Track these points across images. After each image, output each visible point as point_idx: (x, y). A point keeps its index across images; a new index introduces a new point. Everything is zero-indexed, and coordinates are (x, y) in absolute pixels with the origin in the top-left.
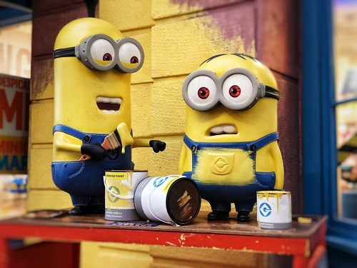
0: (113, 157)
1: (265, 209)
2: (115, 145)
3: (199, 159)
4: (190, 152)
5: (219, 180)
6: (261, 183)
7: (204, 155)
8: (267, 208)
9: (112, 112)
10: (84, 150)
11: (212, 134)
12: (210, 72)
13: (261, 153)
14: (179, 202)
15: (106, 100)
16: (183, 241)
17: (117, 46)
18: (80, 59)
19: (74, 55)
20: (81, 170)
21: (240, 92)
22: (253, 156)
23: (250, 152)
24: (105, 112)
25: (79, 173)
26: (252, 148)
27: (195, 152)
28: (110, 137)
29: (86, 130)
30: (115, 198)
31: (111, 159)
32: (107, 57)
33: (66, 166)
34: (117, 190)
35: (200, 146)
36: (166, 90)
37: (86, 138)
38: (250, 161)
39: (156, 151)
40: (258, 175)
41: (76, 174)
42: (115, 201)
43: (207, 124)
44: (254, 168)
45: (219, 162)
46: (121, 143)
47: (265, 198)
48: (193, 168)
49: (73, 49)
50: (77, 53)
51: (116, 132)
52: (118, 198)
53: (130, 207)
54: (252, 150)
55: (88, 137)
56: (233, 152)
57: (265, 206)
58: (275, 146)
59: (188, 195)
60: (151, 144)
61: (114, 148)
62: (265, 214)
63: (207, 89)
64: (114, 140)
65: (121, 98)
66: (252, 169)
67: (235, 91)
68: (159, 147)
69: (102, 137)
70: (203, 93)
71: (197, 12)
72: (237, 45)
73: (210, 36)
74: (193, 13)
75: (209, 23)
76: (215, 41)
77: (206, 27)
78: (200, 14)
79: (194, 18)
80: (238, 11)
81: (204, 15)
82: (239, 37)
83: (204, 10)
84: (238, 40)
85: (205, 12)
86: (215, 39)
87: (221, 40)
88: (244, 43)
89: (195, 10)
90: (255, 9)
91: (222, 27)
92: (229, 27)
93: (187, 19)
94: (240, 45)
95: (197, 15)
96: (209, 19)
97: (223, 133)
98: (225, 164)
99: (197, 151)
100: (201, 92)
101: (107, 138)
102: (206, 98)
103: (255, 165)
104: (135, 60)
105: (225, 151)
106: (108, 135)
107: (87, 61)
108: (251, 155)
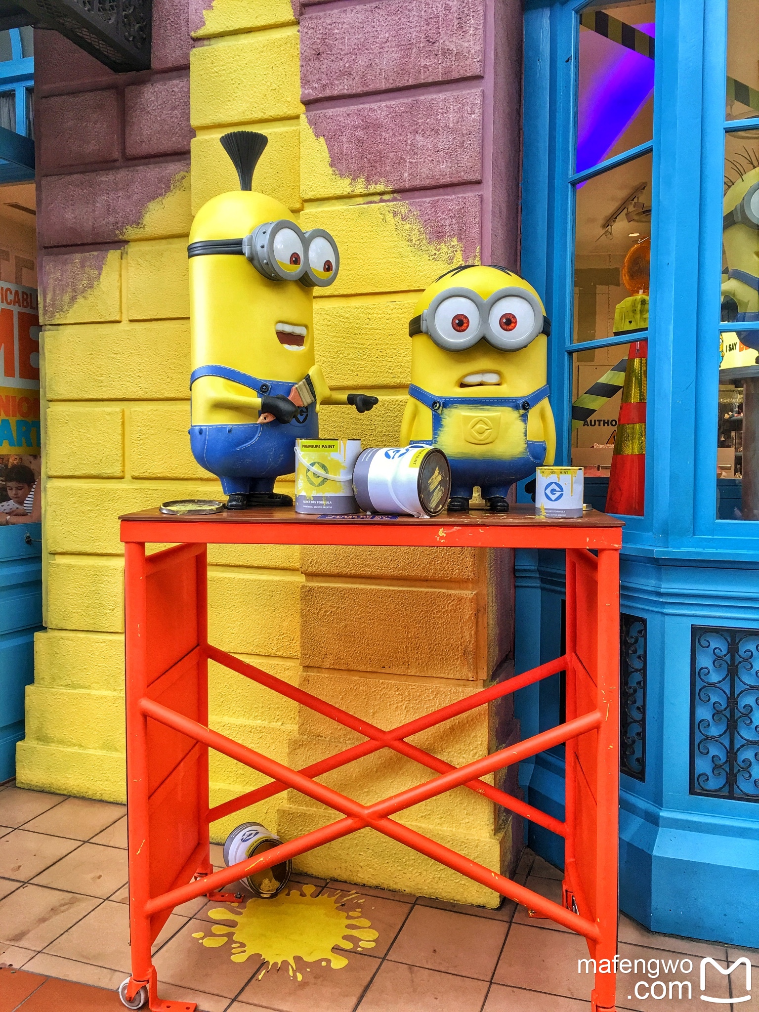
0: (301, 418)
1: (553, 491)
7: (451, 416)
8: (558, 489)
10: (266, 408)
11: (463, 385)
14: (430, 484)
15: (288, 329)
16: (442, 538)
17: (306, 242)
18: (251, 260)
19: (241, 253)
20: (256, 438)
21: (516, 322)
25: (253, 441)
26: (523, 406)
27: (439, 411)
30: (320, 479)
31: (299, 421)
32: (295, 259)
33: (230, 431)
34: (324, 467)
36: (329, 318)
38: (522, 424)
39: (360, 410)
41: (248, 444)
42: (320, 485)
43: (459, 370)
45: (478, 426)
46: (315, 397)
47: (555, 476)
49: (239, 243)
50: (246, 249)
51: (308, 379)
52: (325, 479)
57: (554, 486)
59: (439, 474)
60: (351, 400)
62: (553, 497)
64: (305, 390)
65: (306, 326)
66: (523, 435)
67: (508, 322)
68: (365, 404)
70: (460, 323)
71: (381, 194)
72: (452, 252)
73: (404, 234)
74: (374, 194)
75: (403, 214)
76: (414, 242)
77: (398, 218)
78: (386, 197)
79: (376, 203)
80: (453, 197)
81: (394, 199)
82: (455, 239)
83: (393, 192)
84: (453, 244)
85: (395, 195)
86: (414, 240)
87: (424, 241)
88: (463, 249)
89: (378, 191)
90: (481, 197)
91: (425, 221)
92: (438, 222)
93: (364, 204)
94: (456, 251)
95: (381, 198)
96: (402, 207)
97: (481, 384)
98: (488, 428)
99: (442, 411)
100: (457, 321)
101: (296, 388)
102: (464, 330)
103: (526, 431)
104: (329, 266)
105: (488, 410)
106: (296, 384)
107: (267, 264)
108: (522, 416)
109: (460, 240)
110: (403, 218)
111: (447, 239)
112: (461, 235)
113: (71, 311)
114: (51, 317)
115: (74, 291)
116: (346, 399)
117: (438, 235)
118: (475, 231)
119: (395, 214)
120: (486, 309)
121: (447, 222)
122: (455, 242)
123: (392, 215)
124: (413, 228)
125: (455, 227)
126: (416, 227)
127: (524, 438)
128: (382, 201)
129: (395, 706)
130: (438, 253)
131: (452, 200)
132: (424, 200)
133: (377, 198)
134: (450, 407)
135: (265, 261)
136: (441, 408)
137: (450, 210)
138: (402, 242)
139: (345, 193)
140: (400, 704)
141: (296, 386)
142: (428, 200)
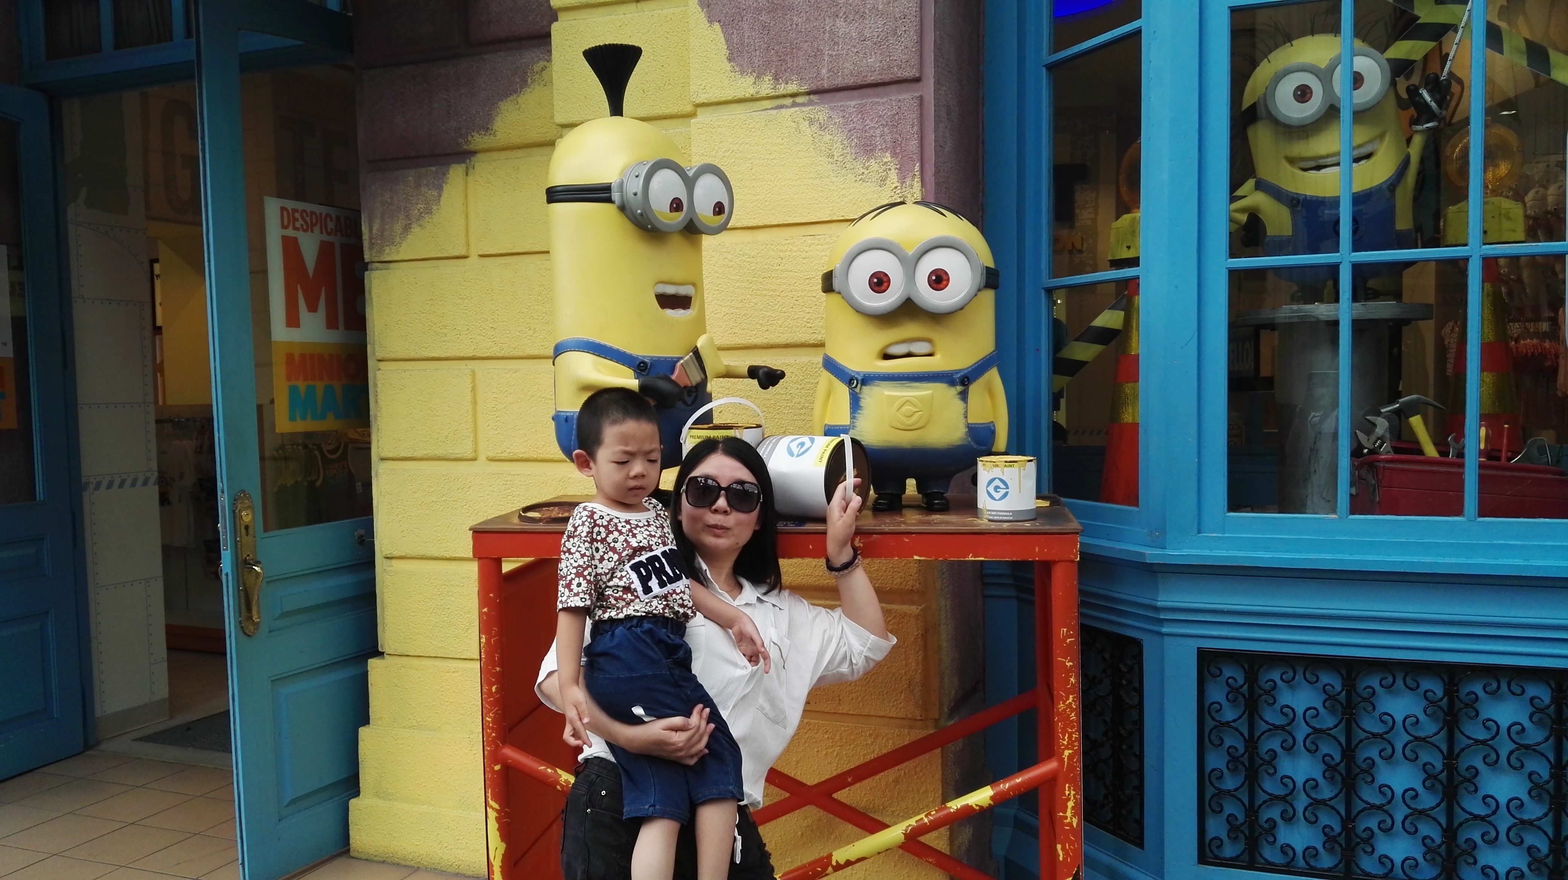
0: (690, 400)
1: (997, 488)
2: (695, 377)
3: (863, 403)
5: (904, 439)
6: (977, 443)
7: (871, 395)
8: (1002, 486)
9: (680, 312)
10: (644, 389)
11: (887, 357)
12: (891, 243)
13: (975, 389)
15: (670, 290)
17: (690, 183)
18: (622, 208)
19: (609, 200)
21: (948, 280)
22: (964, 396)
23: (959, 388)
24: (669, 312)
26: (964, 381)
27: (857, 390)
28: (686, 362)
29: (641, 350)
31: (685, 403)
32: (676, 205)
35: (867, 380)
37: (640, 367)
38: (959, 404)
39: (764, 385)
40: (973, 430)
43: (883, 338)
44: (966, 417)
45: (905, 408)
46: (705, 371)
47: (998, 469)
48: (853, 417)
49: (607, 188)
50: (616, 196)
51: (696, 353)
54: (963, 383)
55: (643, 362)
56: (928, 389)
57: (997, 483)
58: (993, 375)
60: (753, 372)
61: (694, 383)
62: (997, 496)
63: (886, 275)
64: (692, 366)
65: (693, 284)
66: (962, 418)
67: (939, 280)
68: (768, 378)
69: (671, 364)
70: (879, 282)
71: (794, 95)
72: (884, 171)
73: (823, 148)
74: (784, 96)
75: (822, 121)
76: (836, 158)
77: (815, 128)
78: (799, 100)
79: (787, 107)
80: (885, 99)
81: (810, 103)
82: (888, 154)
83: (809, 93)
84: (885, 160)
85: (812, 97)
86: (836, 155)
87: (849, 157)
88: (898, 167)
89: (789, 92)
90: (921, 98)
91: (850, 131)
92: (866, 131)
93: (772, 109)
94: (890, 169)
95: (793, 101)
96: (821, 111)
97: (909, 355)
98: (916, 410)
99: (861, 389)
100: (875, 280)
101: (682, 365)
102: (884, 291)
103: (966, 412)
104: (720, 209)
105: (916, 388)
106: (681, 358)
107: (641, 214)
108: (961, 393)
109: (894, 155)
110: (822, 127)
111: (878, 154)
112: (896, 148)
113: (404, 245)
114: (381, 251)
115: (408, 217)
116: (745, 371)
117: (867, 149)
118: (914, 144)
119: (811, 122)
120: (911, 264)
121: (878, 132)
122: (888, 157)
123: (807, 123)
124: (836, 141)
125: (888, 138)
126: (838, 138)
127: (964, 420)
128: (795, 105)
129: (824, 753)
130: (866, 172)
131: (883, 103)
132: (848, 103)
133: (788, 101)
134: (869, 384)
135: (639, 211)
136: (859, 385)
137: (880, 116)
138: (821, 158)
139: (747, 95)
140: (830, 751)
141: (682, 361)
142: (853, 103)
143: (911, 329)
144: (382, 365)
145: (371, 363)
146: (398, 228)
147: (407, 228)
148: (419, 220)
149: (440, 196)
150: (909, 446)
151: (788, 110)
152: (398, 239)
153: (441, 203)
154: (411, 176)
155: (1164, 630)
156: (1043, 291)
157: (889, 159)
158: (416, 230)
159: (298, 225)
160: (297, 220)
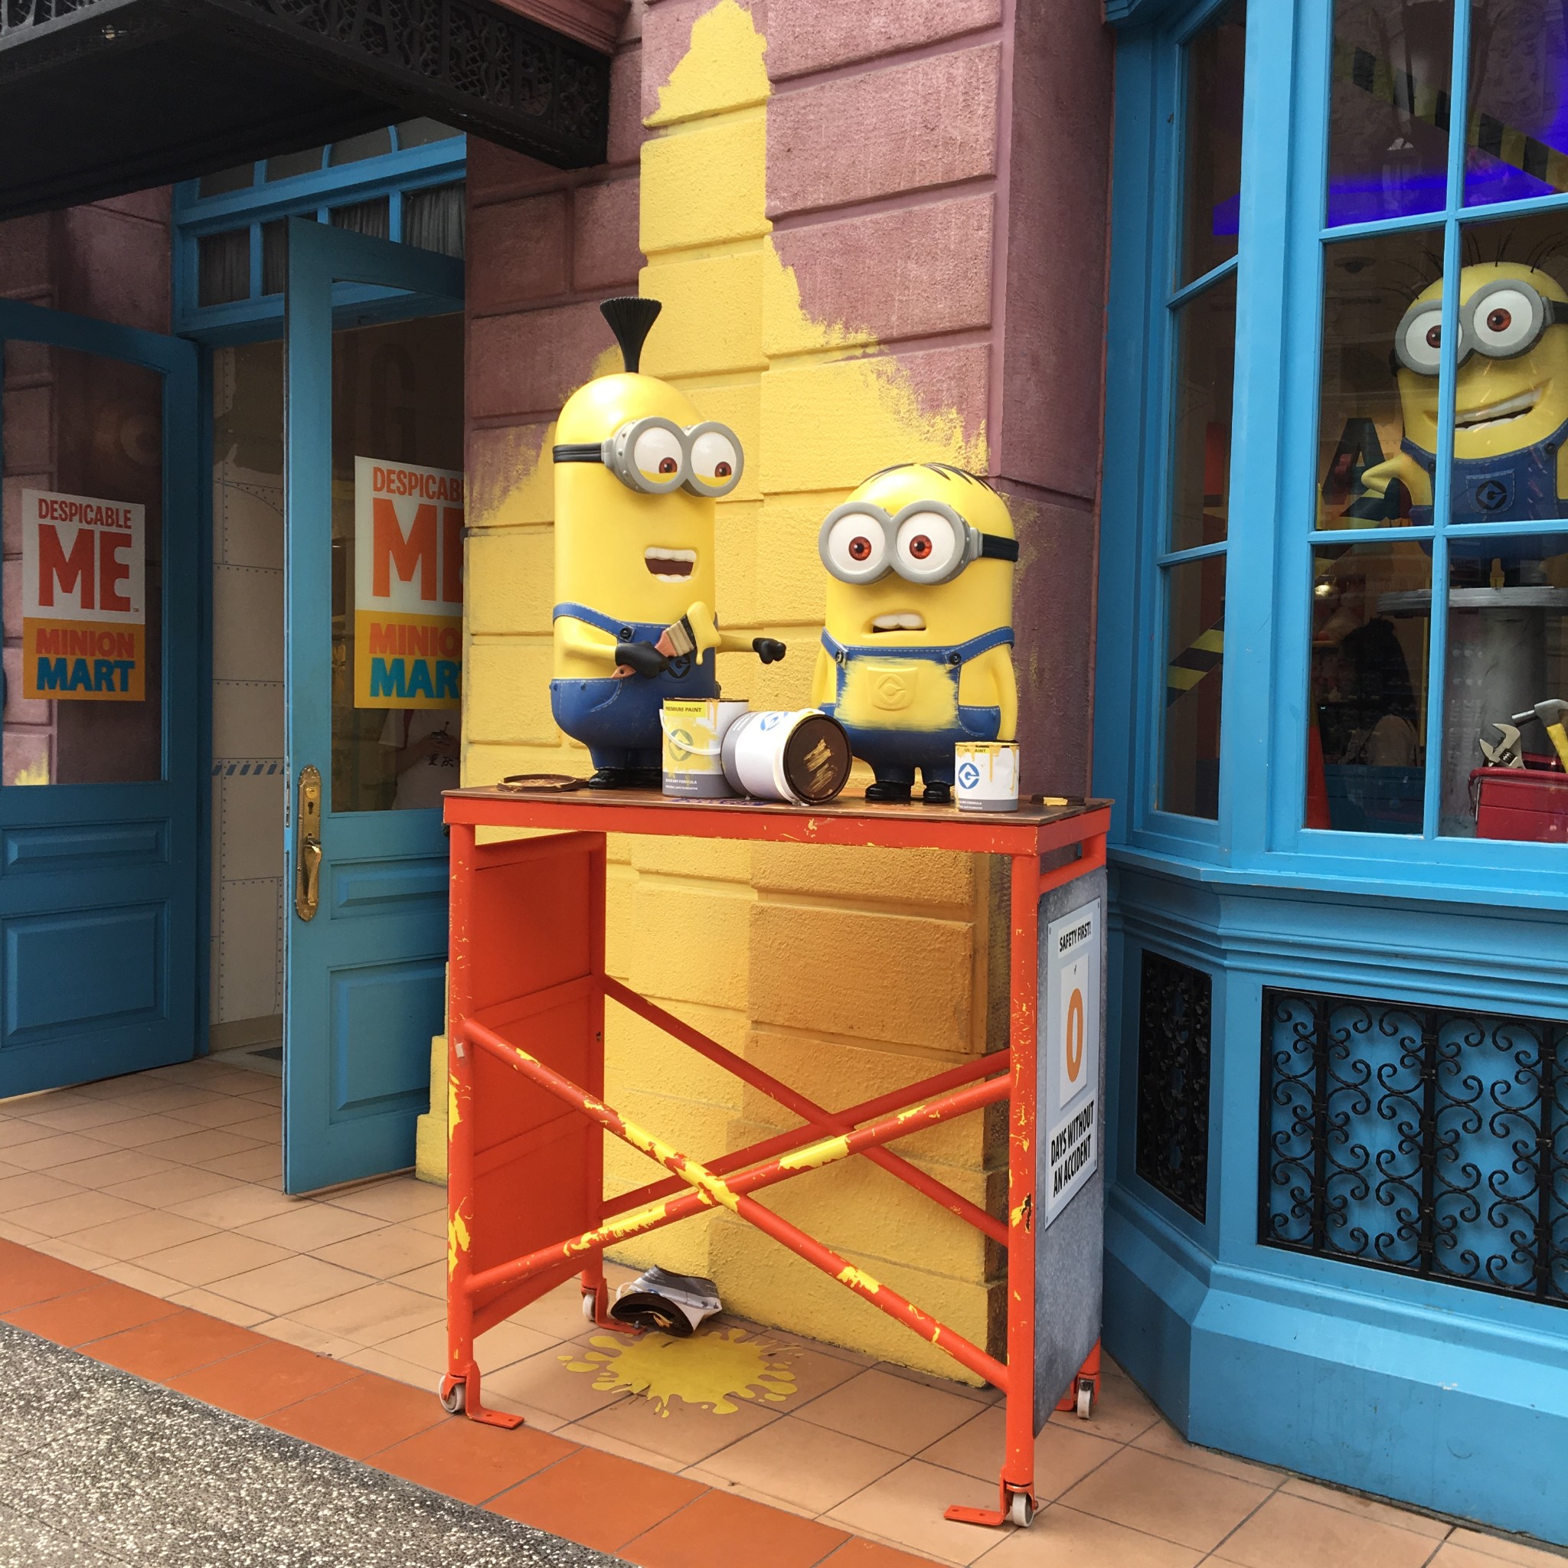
0: (679, 672)
1: (968, 774)
2: (682, 647)
3: (848, 679)
4: (832, 665)
5: (888, 720)
7: (861, 670)
8: (973, 773)
9: (676, 579)
10: (621, 657)
14: (809, 761)
15: (665, 555)
16: (812, 832)
17: (687, 443)
18: (612, 468)
19: (599, 460)
20: (614, 697)
21: (930, 548)
22: (955, 675)
23: (949, 666)
25: (610, 701)
26: (954, 659)
28: (673, 630)
30: (682, 753)
31: (675, 676)
32: (668, 466)
34: (688, 736)
35: (852, 654)
36: (792, 523)
37: (624, 633)
39: (766, 660)
41: (605, 705)
42: (683, 759)
44: (957, 698)
45: (888, 685)
46: (694, 643)
47: (971, 755)
48: (839, 695)
49: (597, 448)
50: (605, 456)
51: (685, 621)
52: (688, 753)
53: (712, 770)
54: (952, 662)
55: (627, 629)
56: (914, 666)
57: (968, 769)
59: (826, 748)
60: (757, 645)
61: (681, 653)
63: (867, 541)
64: (680, 635)
65: (695, 549)
67: (921, 547)
68: (771, 652)
69: (656, 632)
70: (860, 549)
71: (864, 346)
72: (950, 428)
73: (890, 404)
74: (854, 346)
75: (889, 374)
76: (902, 414)
77: (883, 381)
78: (870, 350)
79: (857, 358)
80: (953, 349)
81: (881, 354)
82: (954, 410)
83: (879, 343)
84: (951, 417)
85: (882, 347)
86: (902, 411)
87: (915, 413)
88: (964, 424)
89: (859, 342)
90: (990, 349)
91: (917, 385)
92: (933, 385)
93: (843, 360)
94: (955, 427)
95: (864, 352)
96: (888, 363)
97: (900, 628)
98: (899, 688)
99: (846, 664)
100: (856, 546)
101: (667, 633)
102: (864, 558)
103: (957, 693)
104: (724, 469)
105: (900, 664)
106: (669, 626)
108: (951, 672)
109: (960, 411)
110: (890, 381)
111: (944, 409)
112: (961, 403)
113: (503, 508)
114: (480, 516)
115: (507, 479)
116: (750, 643)
117: (932, 405)
118: (980, 398)
119: (879, 374)
120: (892, 528)
121: (945, 385)
122: (953, 414)
123: (875, 376)
124: (903, 395)
125: (955, 392)
126: (905, 393)
127: (954, 702)
128: (865, 356)
129: (865, 1084)
130: (931, 430)
131: (951, 354)
132: (916, 353)
133: (859, 352)
134: (855, 659)
135: (625, 472)
136: (844, 660)
137: (948, 368)
138: (887, 415)
139: (818, 346)
140: (871, 1083)
141: (668, 629)
142: (921, 353)
143: (897, 601)
144: (476, 639)
145: (465, 636)
146: (497, 491)
147: (505, 491)
148: (516, 482)
149: (538, 456)
150: (893, 729)
151: (857, 361)
152: (496, 503)
153: (539, 463)
154: (512, 433)
155: (1226, 963)
156: (1158, 568)
157: (955, 415)
158: (514, 493)
159: (393, 486)
160: (393, 481)
